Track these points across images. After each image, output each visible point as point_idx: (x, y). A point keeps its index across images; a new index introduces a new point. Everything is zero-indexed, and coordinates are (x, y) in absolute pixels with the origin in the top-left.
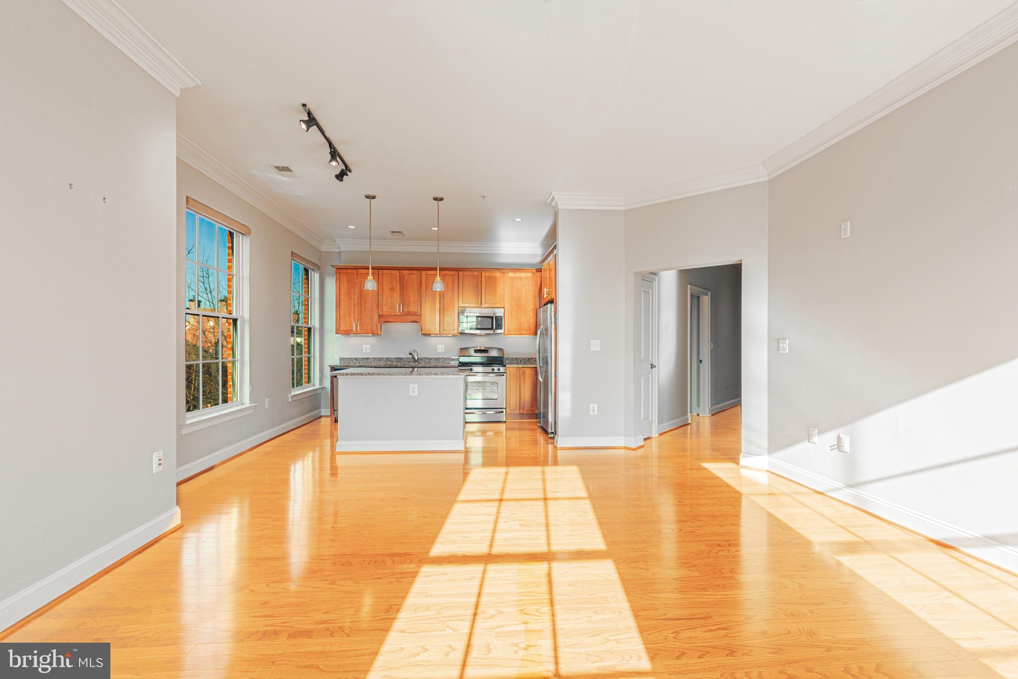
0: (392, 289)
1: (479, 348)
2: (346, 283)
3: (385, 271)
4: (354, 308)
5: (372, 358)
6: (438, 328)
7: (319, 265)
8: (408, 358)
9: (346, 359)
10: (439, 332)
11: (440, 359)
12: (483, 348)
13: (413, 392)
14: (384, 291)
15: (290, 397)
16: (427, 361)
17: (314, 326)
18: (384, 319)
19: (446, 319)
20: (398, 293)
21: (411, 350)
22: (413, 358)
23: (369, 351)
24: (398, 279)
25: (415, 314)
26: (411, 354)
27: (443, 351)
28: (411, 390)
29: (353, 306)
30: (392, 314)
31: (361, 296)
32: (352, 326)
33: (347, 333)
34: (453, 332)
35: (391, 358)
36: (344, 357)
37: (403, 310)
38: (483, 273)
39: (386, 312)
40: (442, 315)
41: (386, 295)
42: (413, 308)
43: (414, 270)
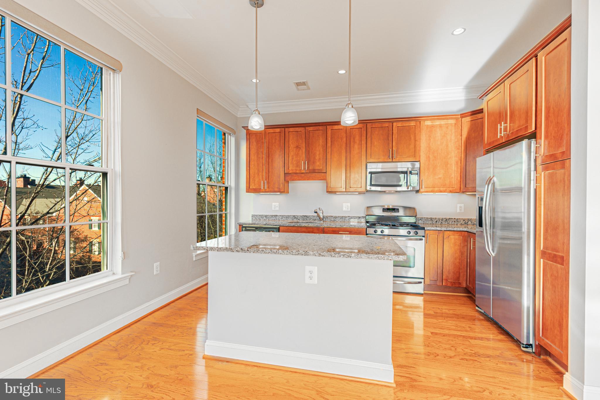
0: (297, 147)
1: (386, 207)
2: (255, 144)
3: (291, 129)
4: (263, 168)
5: (280, 216)
6: (343, 186)
7: (235, 130)
8: (313, 216)
9: (257, 216)
10: (344, 190)
11: (346, 217)
12: (391, 207)
13: (311, 278)
14: (290, 148)
15: (194, 256)
16: (333, 219)
17: (230, 186)
18: (289, 177)
19: (352, 176)
20: (304, 150)
21: (315, 208)
22: (318, 216)
23: (277, 209)
24: (304, 136)
25: (320, 172)
26: (316, 212)
27: (349, 210)
28: (308, 275)
29: (261, 165)
30: (298, 172)
31: (269, 155)
32: (260, 185)
33: (257, 191)
34: (360, 190)
35: (298, 216)
36: (256, 214)
37: (308, 167)
38: (395, 124)
39: (292, 170)
40: (348, 172)
41: (292, 153)
42: (318, 165)
43: (319, 126)
